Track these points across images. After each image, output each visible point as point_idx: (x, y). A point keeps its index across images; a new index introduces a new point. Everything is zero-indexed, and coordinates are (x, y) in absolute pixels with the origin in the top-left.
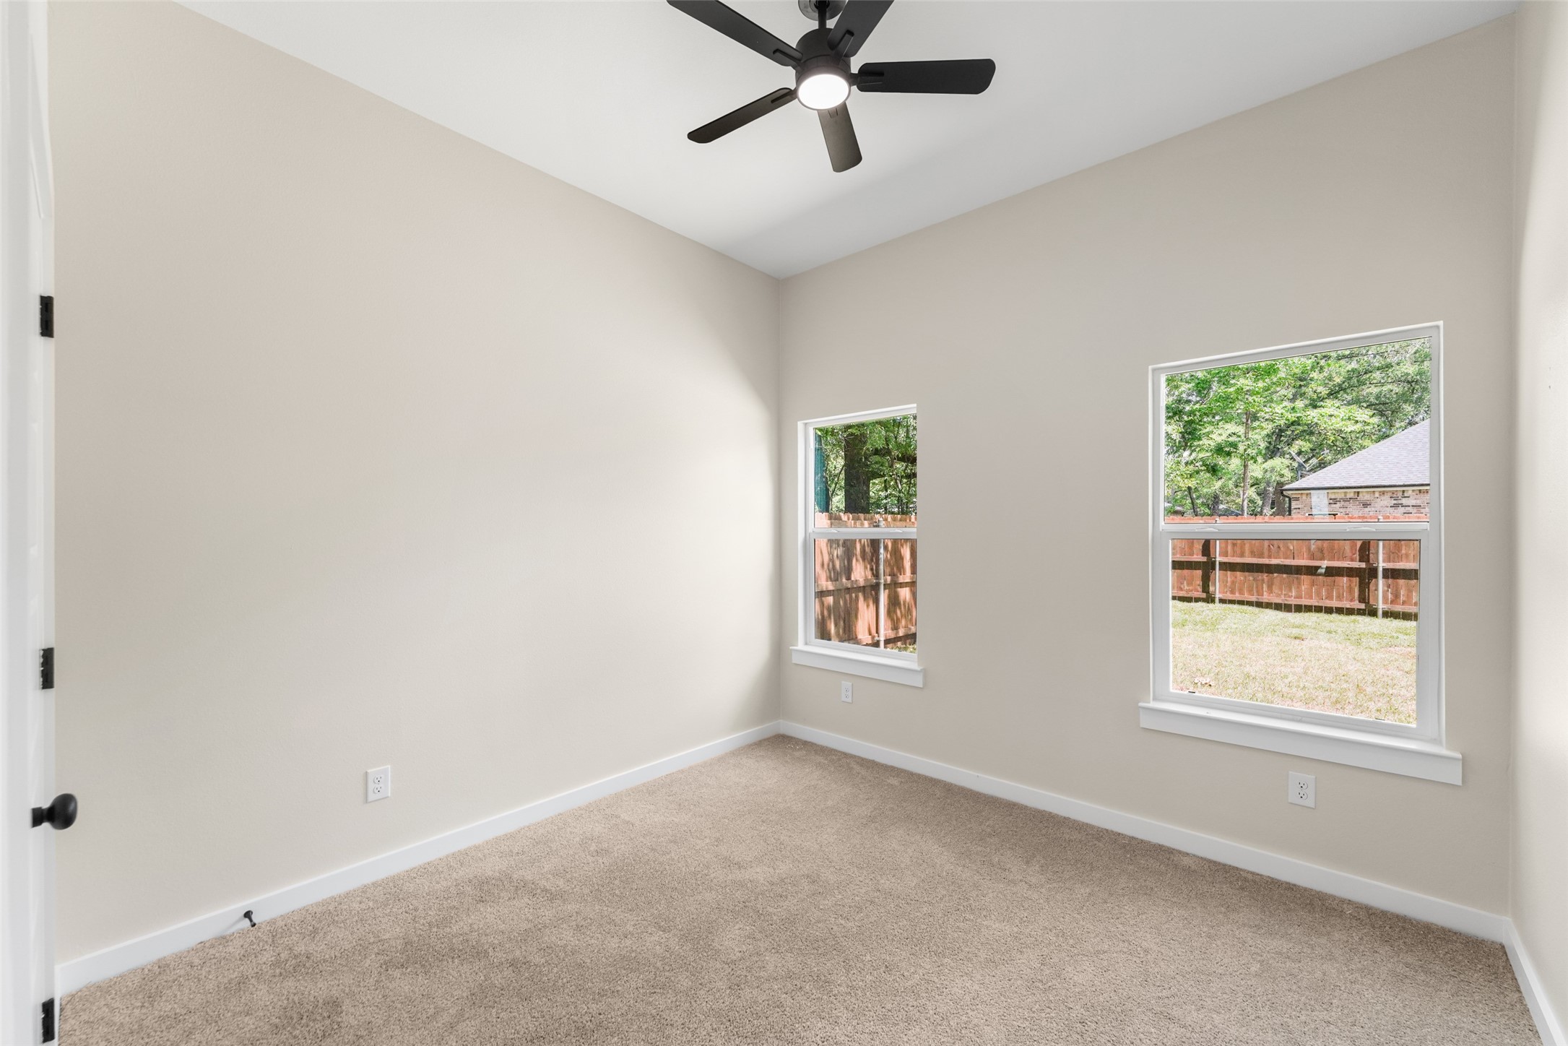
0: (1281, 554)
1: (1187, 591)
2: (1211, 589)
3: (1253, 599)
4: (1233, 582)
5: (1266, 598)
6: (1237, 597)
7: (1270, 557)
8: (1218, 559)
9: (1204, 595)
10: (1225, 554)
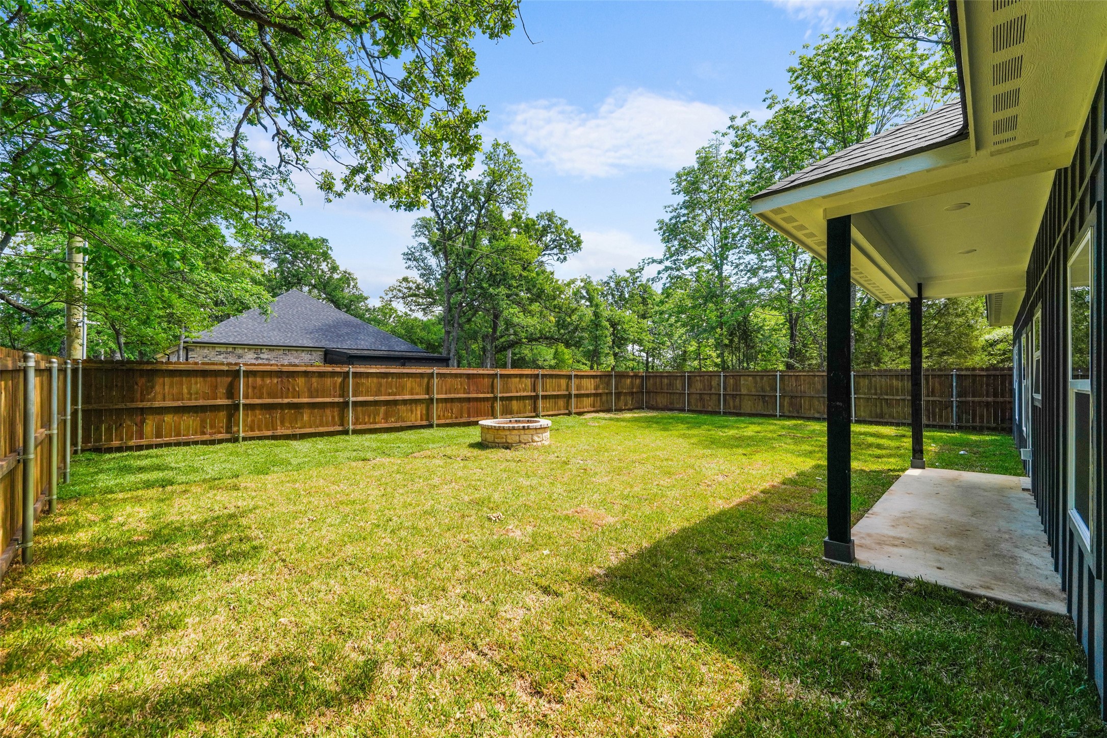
0: (290, 395)
1: (211, 434)
2: (235, 429)
3: (270, 433)
4: (253, 421)
5: (280, 431)
6: (257, 433)
7: (282, 397)
8: (242, 401)
9: (228, 436)
10: (246, 397)
